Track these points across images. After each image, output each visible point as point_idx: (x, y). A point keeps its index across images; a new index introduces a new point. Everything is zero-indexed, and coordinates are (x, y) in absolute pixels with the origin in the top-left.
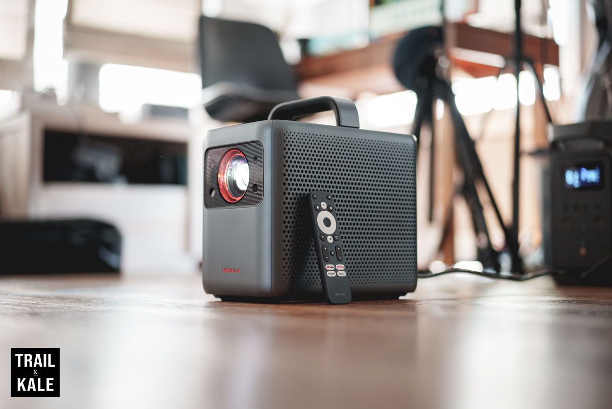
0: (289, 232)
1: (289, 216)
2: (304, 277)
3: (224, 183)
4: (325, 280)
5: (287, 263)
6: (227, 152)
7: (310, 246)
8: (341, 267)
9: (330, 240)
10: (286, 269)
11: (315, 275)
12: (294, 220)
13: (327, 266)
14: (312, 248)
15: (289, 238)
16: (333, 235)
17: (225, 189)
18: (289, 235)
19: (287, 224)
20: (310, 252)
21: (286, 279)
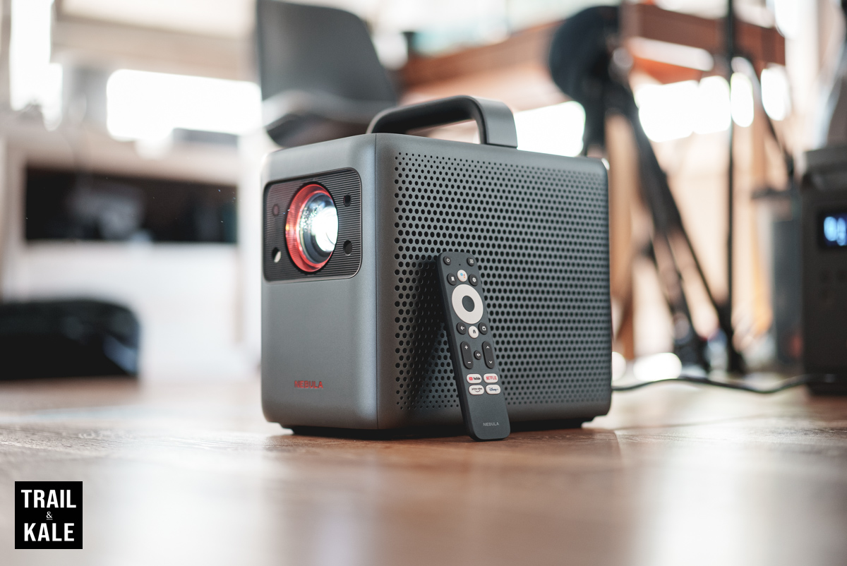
0: (404, 320)
1: (405, 293)
2: (431, 395)
3: (295, 240)
4: (467, 401)
5: (401, 372)
6: (301, 188)
7: (439, 343)
8: (492, 377)
9: (473, 332)
10: (401, 381)
11: (449, 391)
12: (412, 300)
13: (469, 376)
14: (443, 346)
15: (404, 330)
16: (479, 326)
17: (298, 250)
18: (405, 325)
19: (401, 307)
20: (440, 353)
21: (401, 398)
